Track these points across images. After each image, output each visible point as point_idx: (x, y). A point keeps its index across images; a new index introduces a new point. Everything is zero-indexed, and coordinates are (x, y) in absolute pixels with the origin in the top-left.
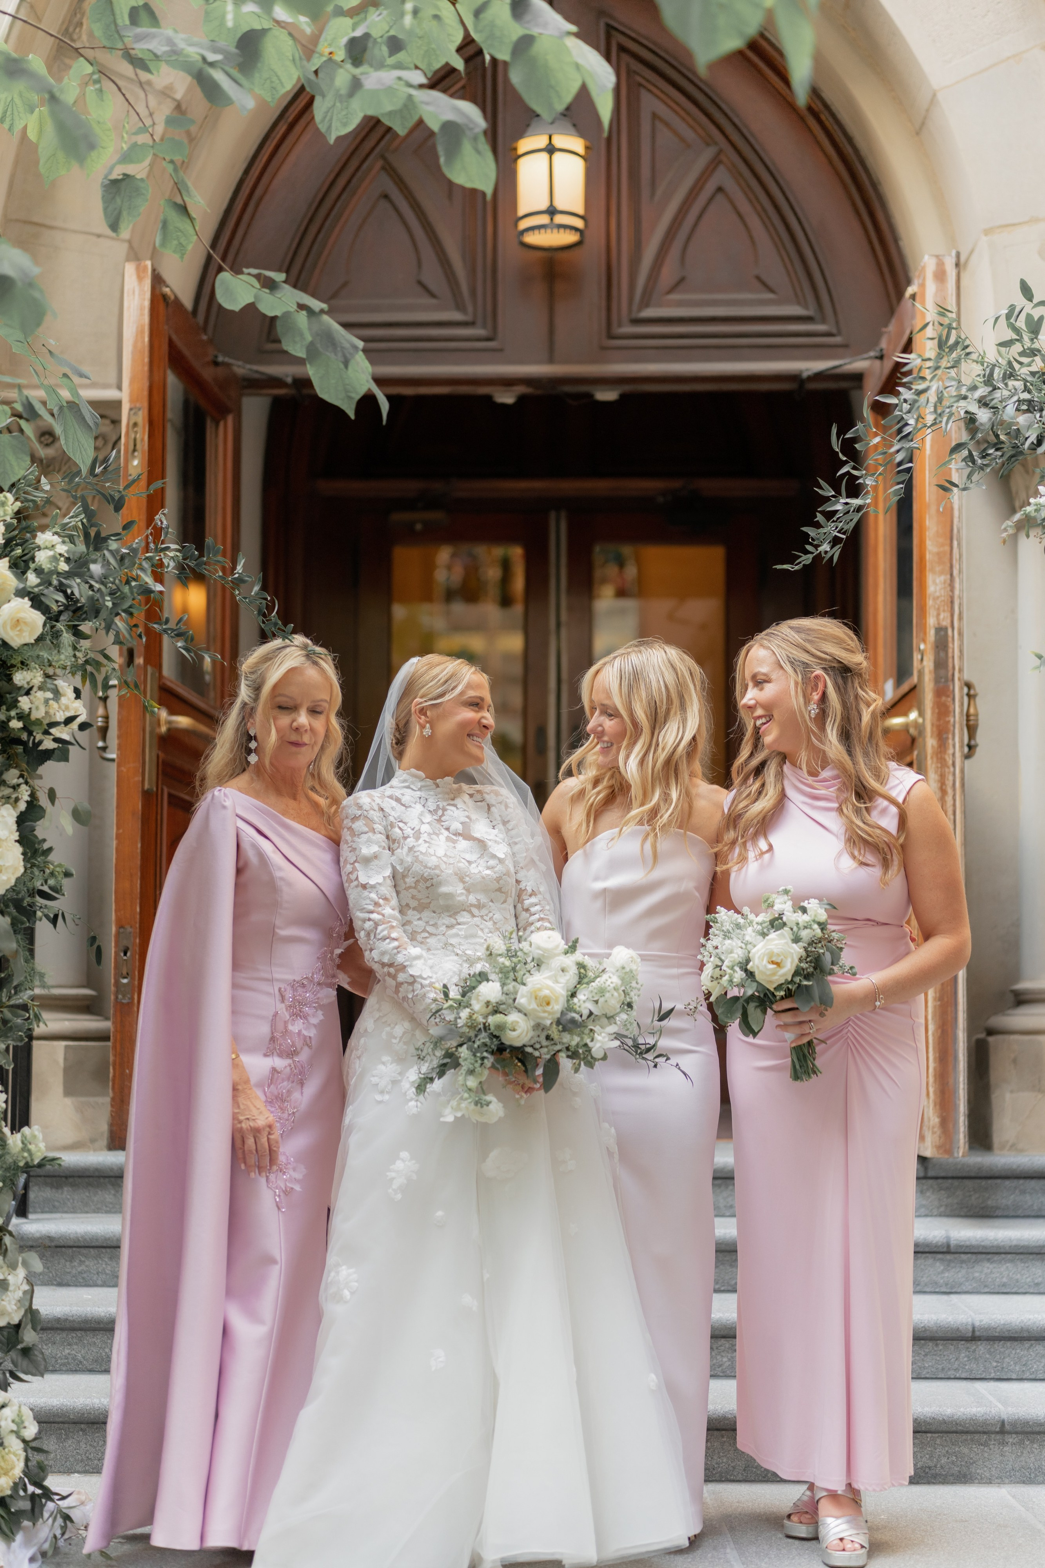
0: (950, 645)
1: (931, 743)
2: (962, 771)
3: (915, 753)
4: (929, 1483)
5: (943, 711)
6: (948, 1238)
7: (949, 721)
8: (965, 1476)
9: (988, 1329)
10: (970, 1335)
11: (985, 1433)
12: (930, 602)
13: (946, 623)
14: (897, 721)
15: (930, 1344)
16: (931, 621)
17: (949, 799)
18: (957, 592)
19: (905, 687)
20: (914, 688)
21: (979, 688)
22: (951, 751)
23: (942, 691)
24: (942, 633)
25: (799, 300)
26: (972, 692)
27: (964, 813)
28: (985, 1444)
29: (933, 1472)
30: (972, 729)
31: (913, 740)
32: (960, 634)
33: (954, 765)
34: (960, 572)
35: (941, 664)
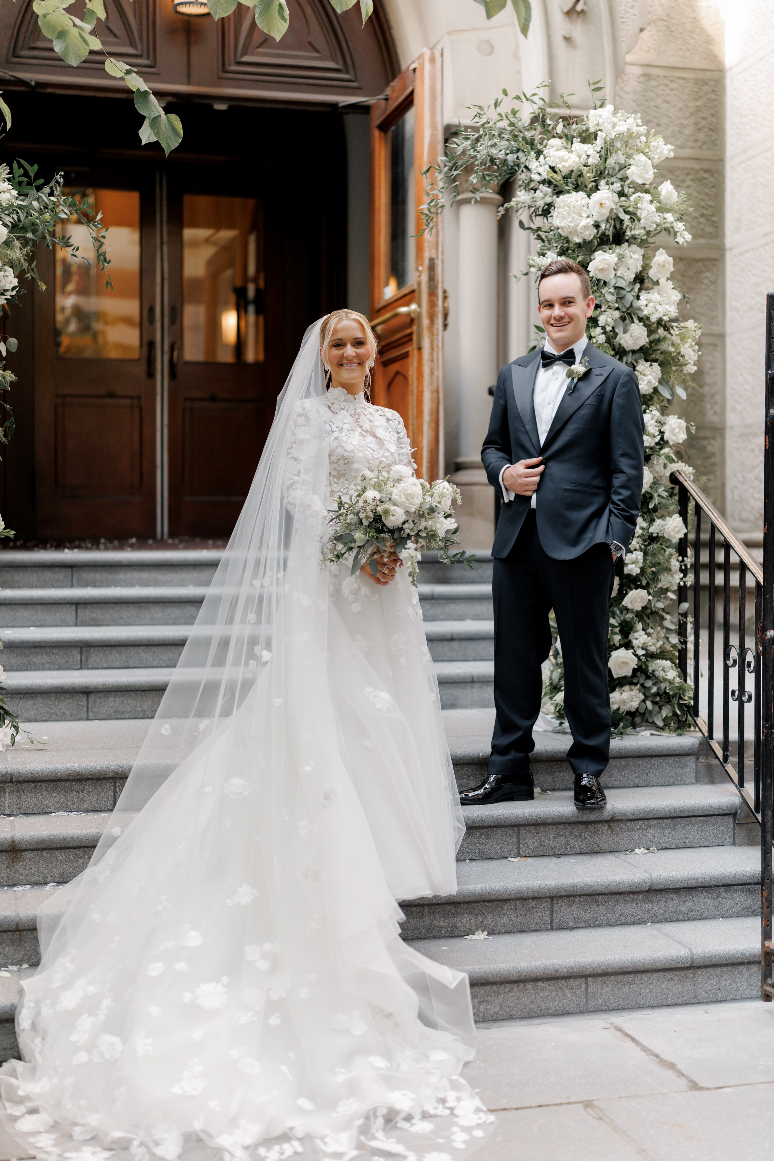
0: (436, 268)
1: (425, 322)
2: (443, 338)
3: (415, 328)
5: (432, 305)
7: (434, 311)
9: (459, 634)
10: (450, 638)
12: (426, 244)
13: (434, 256)
14: (403, 310)
16: (427, 255)
17: (435, 353)
18: (440, 239)
19: (406, 290)
20: (413, 292)
21: (449, 293)
22: (436, 327)
23: (432, 293)
24: (432, 261)
25: (333, 59)
26: (446, 295)
27: (443, 360)
30: (446, 316)
31: (412, 321)
32: (443, 262)
33: (438, 334)
34: (443, 228)
35: (432, 279)
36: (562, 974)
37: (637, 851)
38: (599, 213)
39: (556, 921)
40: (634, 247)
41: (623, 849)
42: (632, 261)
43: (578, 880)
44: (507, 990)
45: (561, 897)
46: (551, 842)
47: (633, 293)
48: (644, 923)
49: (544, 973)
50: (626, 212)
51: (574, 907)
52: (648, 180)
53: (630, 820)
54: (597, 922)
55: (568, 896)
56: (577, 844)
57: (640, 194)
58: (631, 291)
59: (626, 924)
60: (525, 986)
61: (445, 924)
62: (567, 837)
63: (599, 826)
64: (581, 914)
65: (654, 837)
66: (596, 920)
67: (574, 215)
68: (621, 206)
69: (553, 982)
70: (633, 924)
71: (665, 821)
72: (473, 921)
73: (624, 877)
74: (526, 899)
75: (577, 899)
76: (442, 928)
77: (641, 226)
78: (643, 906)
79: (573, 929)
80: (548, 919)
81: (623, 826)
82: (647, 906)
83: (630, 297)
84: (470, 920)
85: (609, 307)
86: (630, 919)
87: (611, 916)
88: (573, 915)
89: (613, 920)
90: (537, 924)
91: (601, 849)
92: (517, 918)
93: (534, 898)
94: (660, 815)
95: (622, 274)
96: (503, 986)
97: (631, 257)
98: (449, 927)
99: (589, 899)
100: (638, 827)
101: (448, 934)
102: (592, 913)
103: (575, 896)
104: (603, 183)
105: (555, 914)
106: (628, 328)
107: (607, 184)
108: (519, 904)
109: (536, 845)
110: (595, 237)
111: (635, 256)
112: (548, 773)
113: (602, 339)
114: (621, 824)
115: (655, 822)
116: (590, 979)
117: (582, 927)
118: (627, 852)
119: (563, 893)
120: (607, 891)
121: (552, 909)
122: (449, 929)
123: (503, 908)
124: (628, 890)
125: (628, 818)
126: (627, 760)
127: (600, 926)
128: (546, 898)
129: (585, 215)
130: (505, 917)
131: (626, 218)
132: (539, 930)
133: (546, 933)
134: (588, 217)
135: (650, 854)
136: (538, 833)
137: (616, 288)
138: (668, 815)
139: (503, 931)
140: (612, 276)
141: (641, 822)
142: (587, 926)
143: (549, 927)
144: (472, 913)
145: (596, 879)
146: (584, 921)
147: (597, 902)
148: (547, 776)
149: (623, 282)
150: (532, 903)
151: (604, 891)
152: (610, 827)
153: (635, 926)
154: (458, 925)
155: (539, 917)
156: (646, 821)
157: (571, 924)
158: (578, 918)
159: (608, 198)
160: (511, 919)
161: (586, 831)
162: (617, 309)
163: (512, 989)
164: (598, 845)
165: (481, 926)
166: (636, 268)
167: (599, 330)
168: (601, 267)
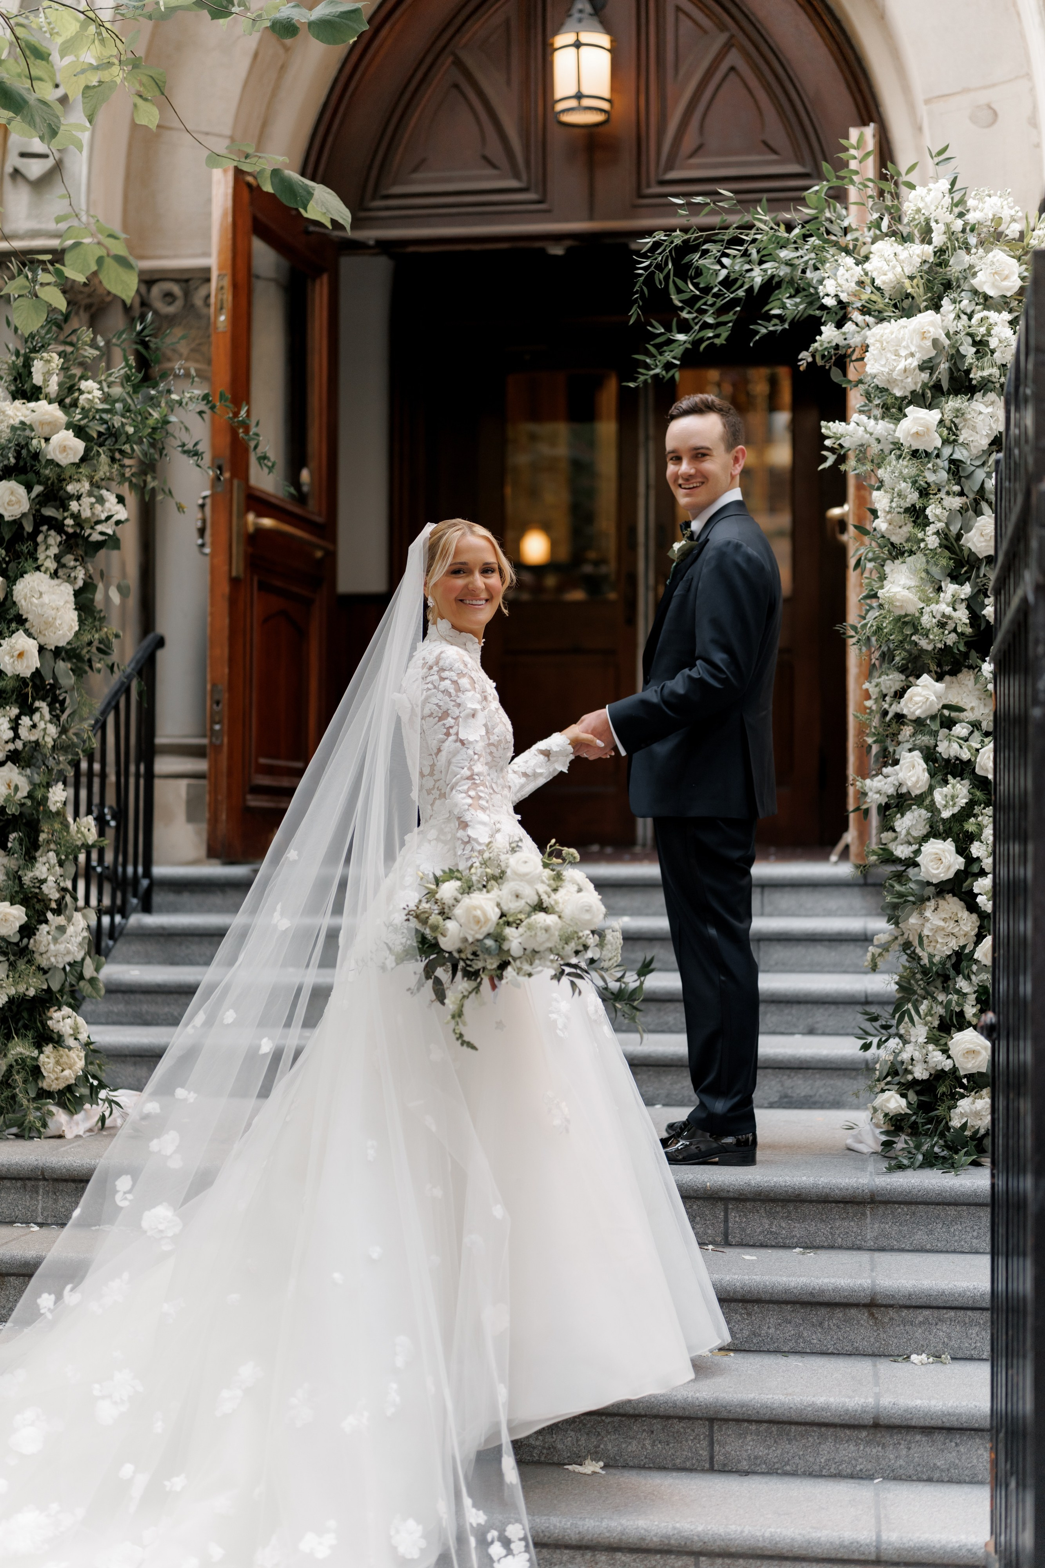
4: (810, 1108)
5: (860, 503)
6: (865, 929)
8: (838, 1103)
9: (877, 995)
10: (863, 1000)
11: (854, 1069)
15: (833, 1008)
28: (855, 1078)
29: (813, 1099)
36: (651, 1546)
37: (914, 1357)
38: (920, 347)
39: (719, 1458)
40: (992, 396)
41: (896, 1352)
42: (981, 417)
43: (751, 1396)
44: (565, 1558)
45: (726, 1420)
46: (772, 1331)
47: (986, 469)
48: (871, 1478)
49: (620, 1540)
50: (975, 343)
51: (749, 1438)
52: (1008, 290)
53: (908, 1307)
54: (788, 1468)
55: (738, 1421)
56: (815, 1337)
57: (986, 313)
58: (983, 464)
59: (838, 1476)
60: (594, 1556)
61: (538, 1443)
62: (798, 1326)
63: (853, 1312)
64: (761, 1451)
65: (950, 1338)
66: (787, 1464)
67: (889, 355)
68: (968, 334)
69: (642, 1556)
70: (851, 1477)
71: (969, 1313)
72: (582, 1442)
73: (832, 1400)
74: (668, 1417)
75: (753, 1427)
76: (534, 1448)
77: (999, 363)
78: (868, 1449)
79: (746, 1473)
80: (705, 1453)
81: (895, 1316)
82: (875, 1451)
83: (980, 474)
84: (577, 1441)
85: (948, 493)
86: (846, 1468)
87: (812, 1459)
88: (746, 1451)
89: (817, 1468)
90: (687, 1459)
91: (857, 1349)
92: (653, 1445)
93: (681, 1418)
94: (956, 1304)
95: (965, 439)
96: (558, 1551)
97: (981, 413)
98: (544, 1448)
99: (774, 1429)
100: (921, 1319)
101: (543, 1459)
102: (779, 1452)
103: (749, 1421)
104: (945, 302)
105: (717, 1448)
106: (971, 523)
107: (954, 301)
108: (657, 1425)
109: (746, 1333)
110: (925, 385)
111: (990, 409)
112: (822, 1221)
113: (933, 541)
114: (891, 1313)
115: (952, 1313)
116: (702, 1559)
117: (762, 1473)
118: (900, 1359)
119: (724, 1414)
120: (800, 1420)
121: (712, 1439)
122: (545, 1451)
123: (631, 1429)
124: (837, 1420)
125: (901, 1303)
126: (959, 1208)
127: (794, 1474)
128: (701, 1419)
129: (903, 353)
130: (634, 1443)
131: (968, 351)
132: (691, 1470)
133: (701, 1475)
134: (912, 355)
135: (939, 1365)
136: (749, 1314)
137: (952, 461)
138: (970, 1304)
139: (631, 1464)
140: (939, 443)
141: (927, 1312)
142: (773, 1471)
143: (707, 1466)
144: (580, 1430)
145: (782, 1398)
146: (765, 1463)
147: (788, 1435)
148: (821, 1226)
149: (965, 452)
150: (678, 1426)
151: (795, 1417)
152: (872, 1315)
153: (852, 1481)
154: (560, 1446)
155: (690, 1448)
156: (936, 1311)
157: (744, 1465)
158: (756, 1458)
159: (932, 324)
160: (644, 1446)
161: (831, 1318)
162: (962, 494)
163: (574, 1558)
164: (852, 1342)
165: (596, 1452)
166: (991, 429)
167: (931, 530)
168: (914, 430)
